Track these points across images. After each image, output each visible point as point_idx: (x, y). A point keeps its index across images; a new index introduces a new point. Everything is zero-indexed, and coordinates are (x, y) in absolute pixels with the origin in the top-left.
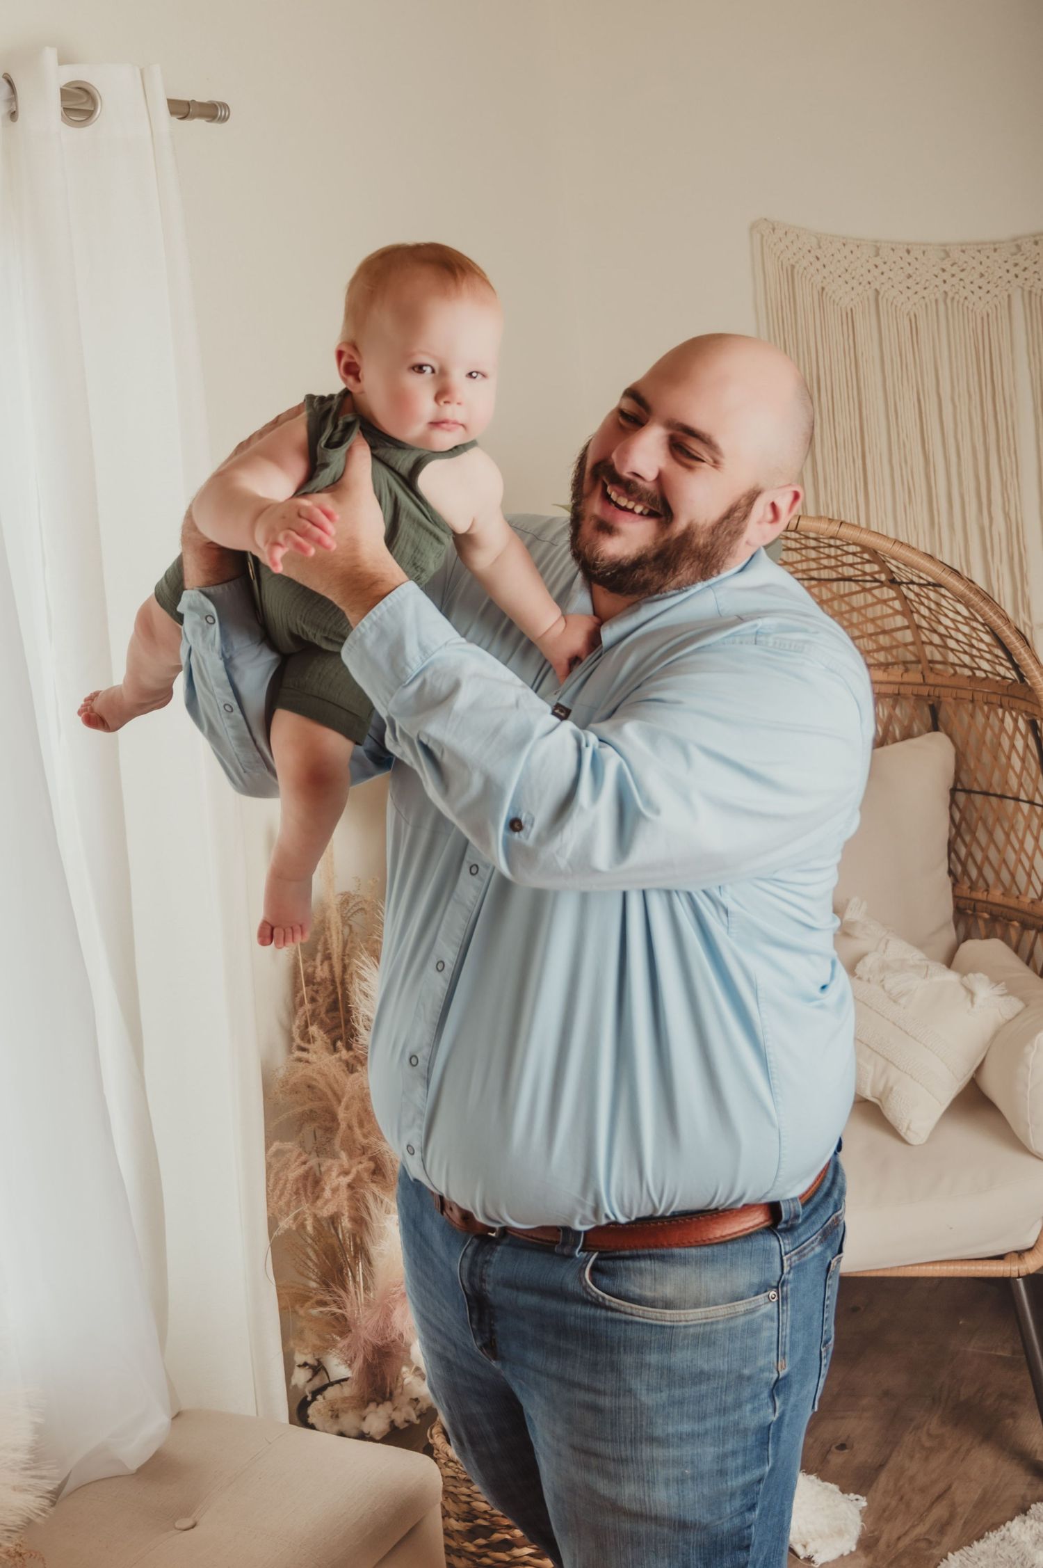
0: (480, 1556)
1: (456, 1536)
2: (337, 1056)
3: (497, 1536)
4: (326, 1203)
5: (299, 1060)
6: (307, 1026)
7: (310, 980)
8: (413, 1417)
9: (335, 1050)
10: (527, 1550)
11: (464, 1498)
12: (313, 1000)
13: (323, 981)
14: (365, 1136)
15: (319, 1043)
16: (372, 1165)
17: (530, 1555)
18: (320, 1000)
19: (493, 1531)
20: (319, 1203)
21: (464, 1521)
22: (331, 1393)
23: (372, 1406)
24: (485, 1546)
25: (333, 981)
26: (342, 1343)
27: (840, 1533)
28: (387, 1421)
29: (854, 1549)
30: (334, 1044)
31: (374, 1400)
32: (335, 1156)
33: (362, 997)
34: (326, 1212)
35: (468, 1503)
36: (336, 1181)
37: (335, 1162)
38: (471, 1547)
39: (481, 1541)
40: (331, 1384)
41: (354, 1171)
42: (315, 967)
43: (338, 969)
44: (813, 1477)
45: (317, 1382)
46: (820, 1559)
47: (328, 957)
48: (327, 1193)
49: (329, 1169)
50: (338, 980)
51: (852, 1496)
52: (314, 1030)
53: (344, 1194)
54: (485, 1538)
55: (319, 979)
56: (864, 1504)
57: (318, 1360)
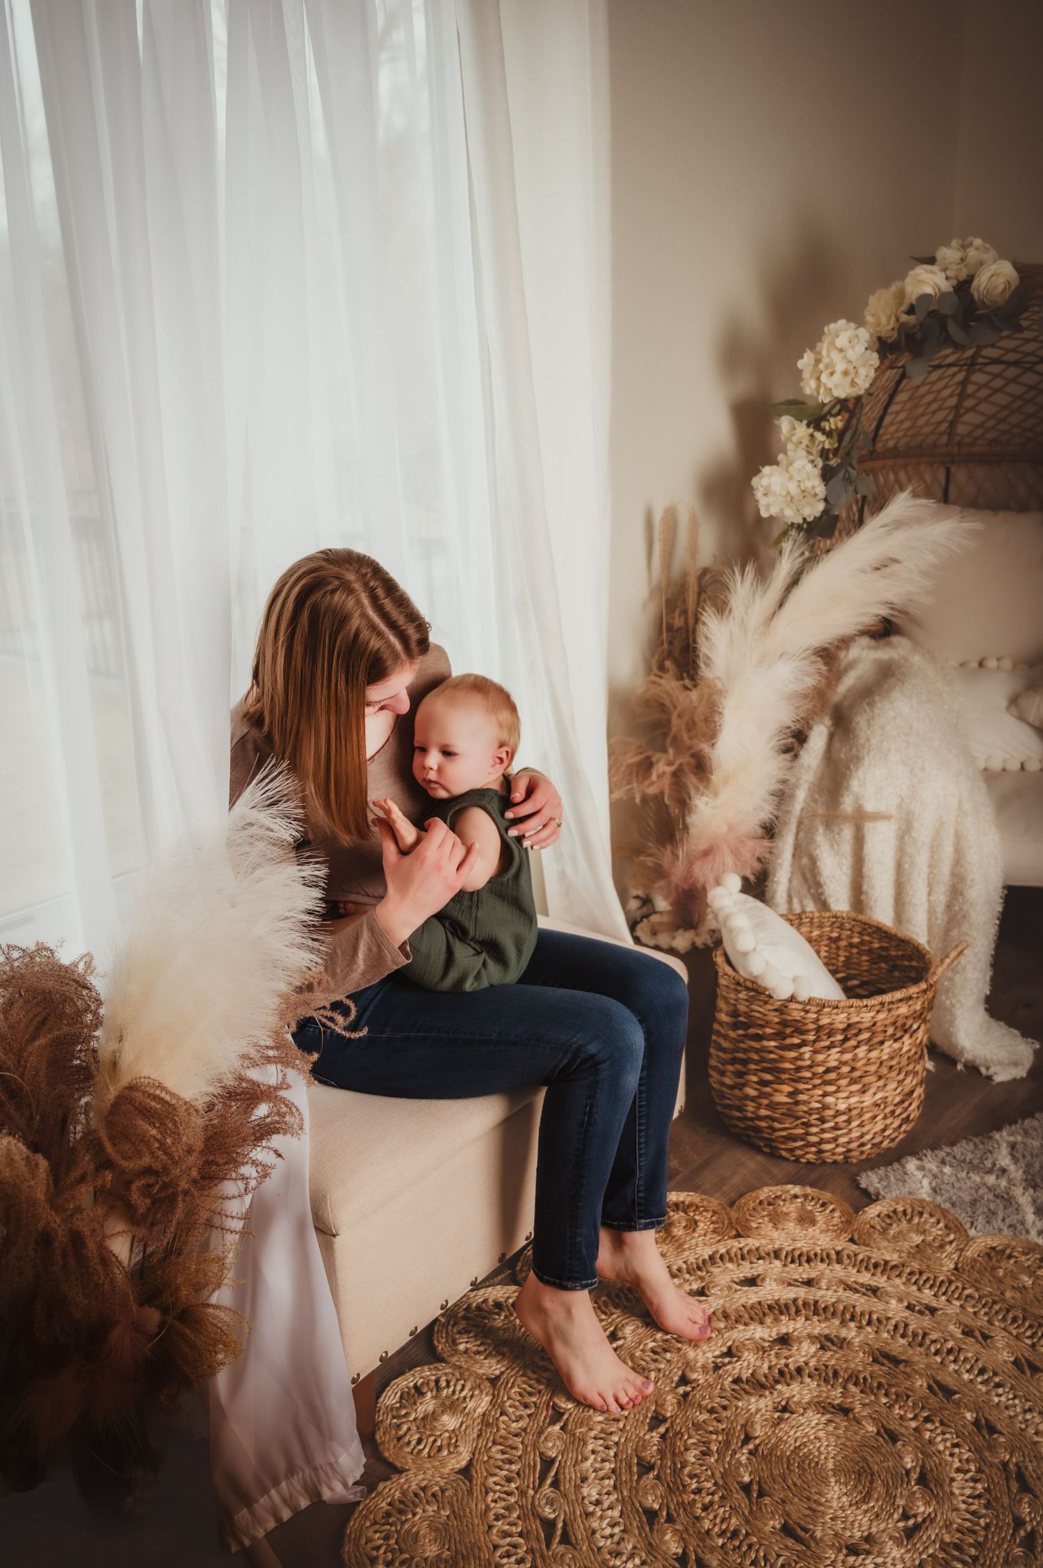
0: (739, 1042)
1: (725, 1025)
2: (681, 682)
3: (752, 1031)
4: (652, 783)
5: (654, 683)
6: (664, 660)
7: (670, 628)
8: (709, 942)
9: (682, 679)
10: (773, 1043)
11: (732, 1001)
12: (671, 643)
13: (679, 629)
14: (690, 738)
15: (671, 673)
16: (693, 761)
17: (775, 1047)
18: (676, 643)
19: (750, 1027)
20: (647, 783)
21: (731, 1016)
22: (654, 918)
23: (681, 931)
24: (744, 1035)
25: (687, 631)
26: (661, 883)
27: (1016, 1064)
28: (690, 942)
29: (1025, 1075)
30: (681, 674)
31: (682, 927)
32: (665, 751)
33: (704, 639)
34: (652, 791)
35: (735, 1005)
36: (662, 767)
37: (665, 756)
38: (732, 1034)
39: (741, 1032)
40: (655, 913)
41: (677, 763)
42: (674, 618)
43: (691, 621)
44: (1002, 1023)
45: (645, 910)
46: (999, 1078)
47: (684, 612)
48: (654, 777)
49: (658, 761)
50: (690, 630)
51: (1029, 1040)
52: (668, 664)
53: (667, 781)
54: (744, 1030)
55: (675, 627)
56: (1038, 1046)
57: (647, 895)
